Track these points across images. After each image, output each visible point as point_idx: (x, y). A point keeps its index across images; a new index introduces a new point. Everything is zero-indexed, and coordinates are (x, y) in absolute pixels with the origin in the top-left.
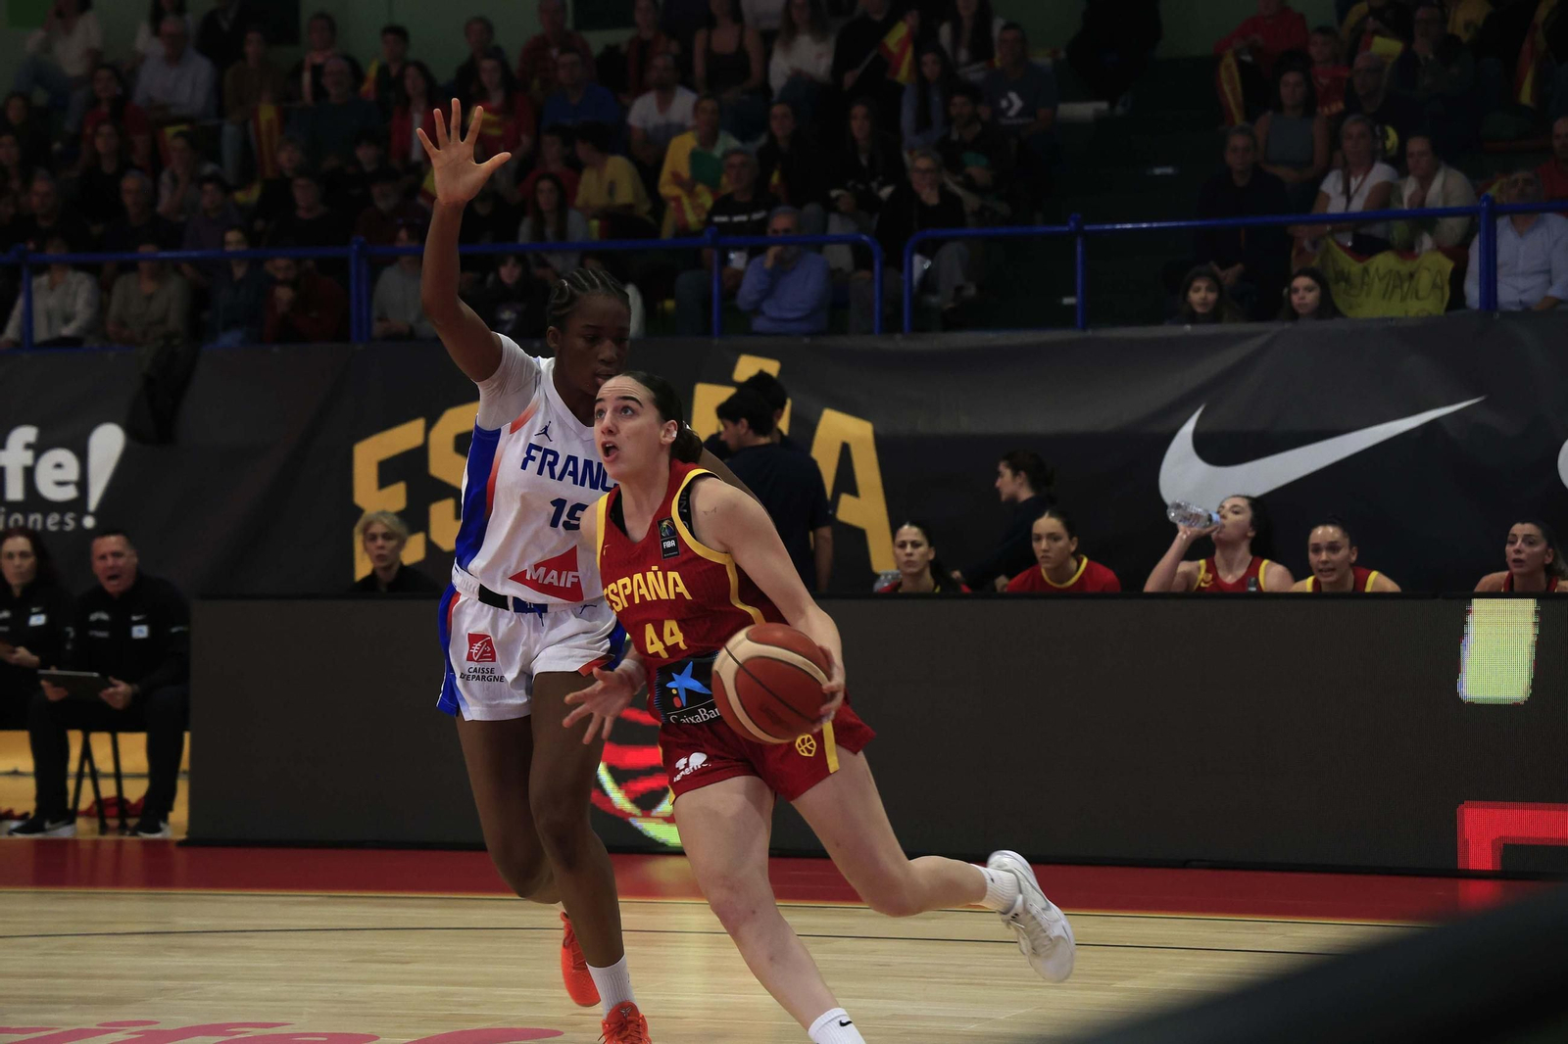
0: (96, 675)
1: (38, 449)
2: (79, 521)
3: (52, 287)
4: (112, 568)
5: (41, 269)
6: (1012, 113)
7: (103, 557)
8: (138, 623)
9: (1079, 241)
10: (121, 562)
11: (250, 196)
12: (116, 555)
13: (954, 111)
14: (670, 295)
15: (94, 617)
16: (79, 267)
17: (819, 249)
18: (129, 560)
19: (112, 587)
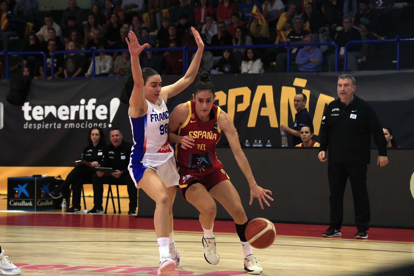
0: (111, 168)
1: (96, 105)
2: (107, 125)
3: (101, 60)
4: (116, 139)
5: (98, 54)
6: (380, 5)
7: (113, 136)
8: (123, 155)
9: (398, 44)
10: (118, 137)
11: (155, 33)
12: (117, 135)
13: (360, 7)
14: (275, 61)
15: (110, 152)
16: (108, 54)
17: (319, 47)
18: (120, 137)
19: (115, 144)
